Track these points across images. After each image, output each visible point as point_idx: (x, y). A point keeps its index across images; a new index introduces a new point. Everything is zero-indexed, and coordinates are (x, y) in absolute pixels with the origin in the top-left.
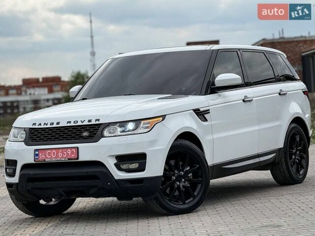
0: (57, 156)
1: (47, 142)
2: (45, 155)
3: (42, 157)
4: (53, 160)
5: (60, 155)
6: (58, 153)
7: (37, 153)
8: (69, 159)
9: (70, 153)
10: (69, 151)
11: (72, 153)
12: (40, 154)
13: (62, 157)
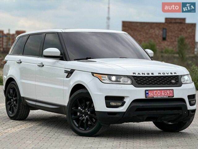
0: (161, 95)
1: (150, 85)
2: (153, 93)
3: (151, 95)
4: (159, 97)
5: (163, 94)
6: (161, 93)
7: (147, 92)
8: (169, 97)
9: (169, 93)
10: (168, 92)
11: (170, 93)
12: (150, 93)
13: (164, 95)
